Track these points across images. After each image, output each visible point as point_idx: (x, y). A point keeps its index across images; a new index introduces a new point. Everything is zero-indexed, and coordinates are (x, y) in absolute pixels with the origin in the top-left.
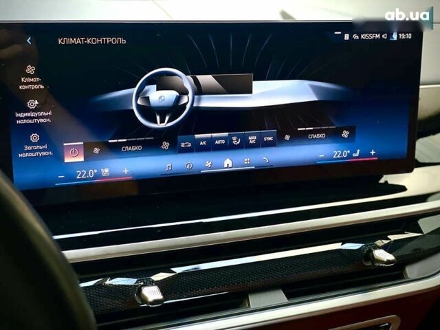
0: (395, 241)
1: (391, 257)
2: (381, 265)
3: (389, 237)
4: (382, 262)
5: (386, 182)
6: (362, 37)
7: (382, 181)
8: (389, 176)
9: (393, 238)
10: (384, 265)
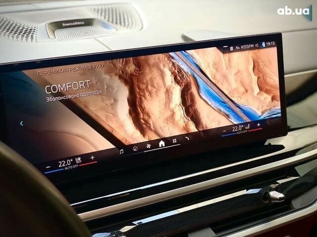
0: (282, 183)
1: (282, 195)
2: (275, 202)
3: (278, 181)
4: (276, 199)
5: (270, 144)
6: (242, 47)
7: (266, 143)
8: (271, 140)
9: (281, 182)
10: (278, 201)
